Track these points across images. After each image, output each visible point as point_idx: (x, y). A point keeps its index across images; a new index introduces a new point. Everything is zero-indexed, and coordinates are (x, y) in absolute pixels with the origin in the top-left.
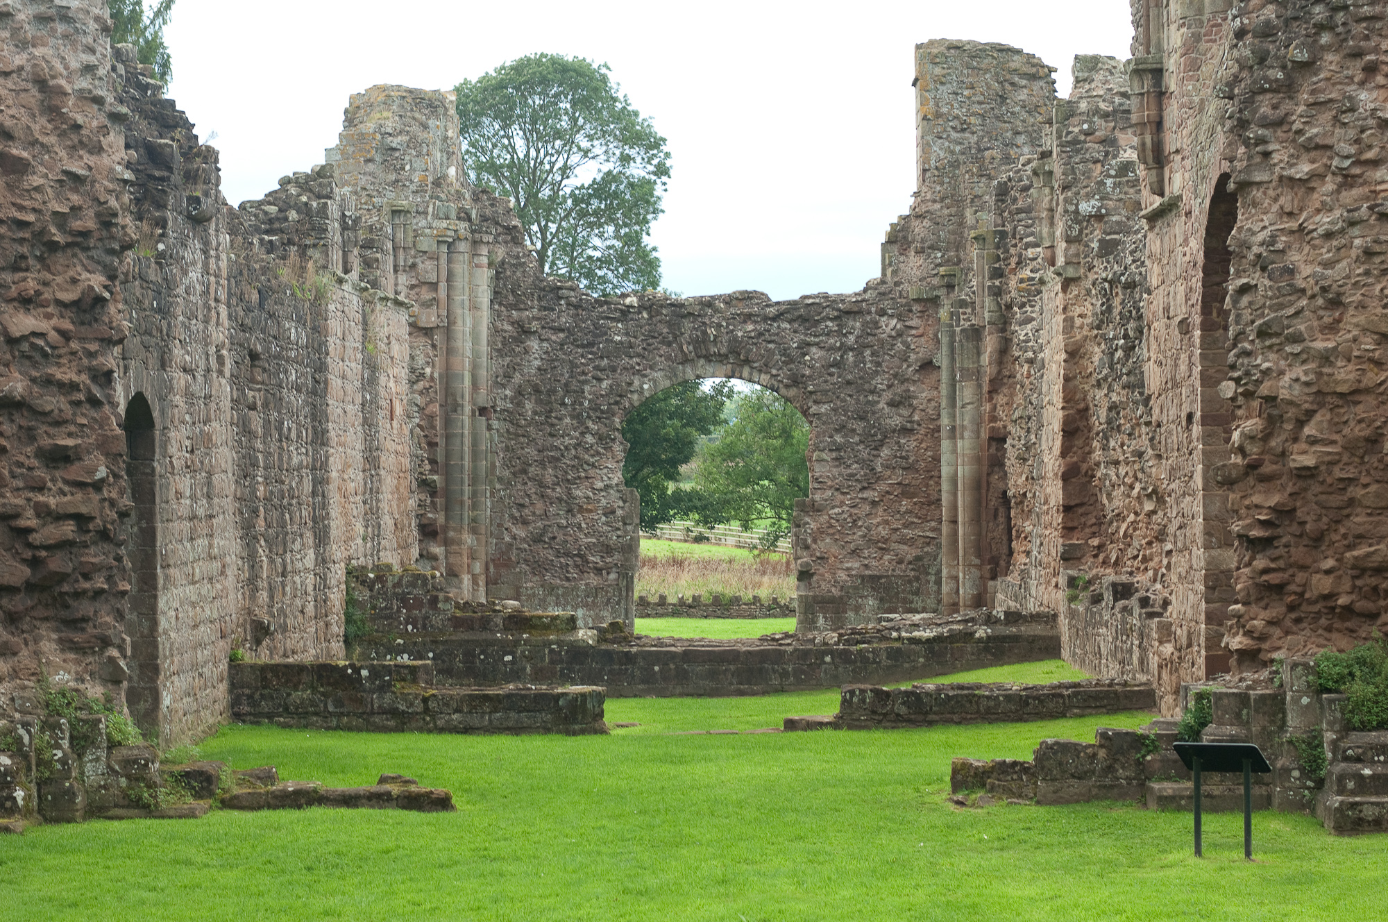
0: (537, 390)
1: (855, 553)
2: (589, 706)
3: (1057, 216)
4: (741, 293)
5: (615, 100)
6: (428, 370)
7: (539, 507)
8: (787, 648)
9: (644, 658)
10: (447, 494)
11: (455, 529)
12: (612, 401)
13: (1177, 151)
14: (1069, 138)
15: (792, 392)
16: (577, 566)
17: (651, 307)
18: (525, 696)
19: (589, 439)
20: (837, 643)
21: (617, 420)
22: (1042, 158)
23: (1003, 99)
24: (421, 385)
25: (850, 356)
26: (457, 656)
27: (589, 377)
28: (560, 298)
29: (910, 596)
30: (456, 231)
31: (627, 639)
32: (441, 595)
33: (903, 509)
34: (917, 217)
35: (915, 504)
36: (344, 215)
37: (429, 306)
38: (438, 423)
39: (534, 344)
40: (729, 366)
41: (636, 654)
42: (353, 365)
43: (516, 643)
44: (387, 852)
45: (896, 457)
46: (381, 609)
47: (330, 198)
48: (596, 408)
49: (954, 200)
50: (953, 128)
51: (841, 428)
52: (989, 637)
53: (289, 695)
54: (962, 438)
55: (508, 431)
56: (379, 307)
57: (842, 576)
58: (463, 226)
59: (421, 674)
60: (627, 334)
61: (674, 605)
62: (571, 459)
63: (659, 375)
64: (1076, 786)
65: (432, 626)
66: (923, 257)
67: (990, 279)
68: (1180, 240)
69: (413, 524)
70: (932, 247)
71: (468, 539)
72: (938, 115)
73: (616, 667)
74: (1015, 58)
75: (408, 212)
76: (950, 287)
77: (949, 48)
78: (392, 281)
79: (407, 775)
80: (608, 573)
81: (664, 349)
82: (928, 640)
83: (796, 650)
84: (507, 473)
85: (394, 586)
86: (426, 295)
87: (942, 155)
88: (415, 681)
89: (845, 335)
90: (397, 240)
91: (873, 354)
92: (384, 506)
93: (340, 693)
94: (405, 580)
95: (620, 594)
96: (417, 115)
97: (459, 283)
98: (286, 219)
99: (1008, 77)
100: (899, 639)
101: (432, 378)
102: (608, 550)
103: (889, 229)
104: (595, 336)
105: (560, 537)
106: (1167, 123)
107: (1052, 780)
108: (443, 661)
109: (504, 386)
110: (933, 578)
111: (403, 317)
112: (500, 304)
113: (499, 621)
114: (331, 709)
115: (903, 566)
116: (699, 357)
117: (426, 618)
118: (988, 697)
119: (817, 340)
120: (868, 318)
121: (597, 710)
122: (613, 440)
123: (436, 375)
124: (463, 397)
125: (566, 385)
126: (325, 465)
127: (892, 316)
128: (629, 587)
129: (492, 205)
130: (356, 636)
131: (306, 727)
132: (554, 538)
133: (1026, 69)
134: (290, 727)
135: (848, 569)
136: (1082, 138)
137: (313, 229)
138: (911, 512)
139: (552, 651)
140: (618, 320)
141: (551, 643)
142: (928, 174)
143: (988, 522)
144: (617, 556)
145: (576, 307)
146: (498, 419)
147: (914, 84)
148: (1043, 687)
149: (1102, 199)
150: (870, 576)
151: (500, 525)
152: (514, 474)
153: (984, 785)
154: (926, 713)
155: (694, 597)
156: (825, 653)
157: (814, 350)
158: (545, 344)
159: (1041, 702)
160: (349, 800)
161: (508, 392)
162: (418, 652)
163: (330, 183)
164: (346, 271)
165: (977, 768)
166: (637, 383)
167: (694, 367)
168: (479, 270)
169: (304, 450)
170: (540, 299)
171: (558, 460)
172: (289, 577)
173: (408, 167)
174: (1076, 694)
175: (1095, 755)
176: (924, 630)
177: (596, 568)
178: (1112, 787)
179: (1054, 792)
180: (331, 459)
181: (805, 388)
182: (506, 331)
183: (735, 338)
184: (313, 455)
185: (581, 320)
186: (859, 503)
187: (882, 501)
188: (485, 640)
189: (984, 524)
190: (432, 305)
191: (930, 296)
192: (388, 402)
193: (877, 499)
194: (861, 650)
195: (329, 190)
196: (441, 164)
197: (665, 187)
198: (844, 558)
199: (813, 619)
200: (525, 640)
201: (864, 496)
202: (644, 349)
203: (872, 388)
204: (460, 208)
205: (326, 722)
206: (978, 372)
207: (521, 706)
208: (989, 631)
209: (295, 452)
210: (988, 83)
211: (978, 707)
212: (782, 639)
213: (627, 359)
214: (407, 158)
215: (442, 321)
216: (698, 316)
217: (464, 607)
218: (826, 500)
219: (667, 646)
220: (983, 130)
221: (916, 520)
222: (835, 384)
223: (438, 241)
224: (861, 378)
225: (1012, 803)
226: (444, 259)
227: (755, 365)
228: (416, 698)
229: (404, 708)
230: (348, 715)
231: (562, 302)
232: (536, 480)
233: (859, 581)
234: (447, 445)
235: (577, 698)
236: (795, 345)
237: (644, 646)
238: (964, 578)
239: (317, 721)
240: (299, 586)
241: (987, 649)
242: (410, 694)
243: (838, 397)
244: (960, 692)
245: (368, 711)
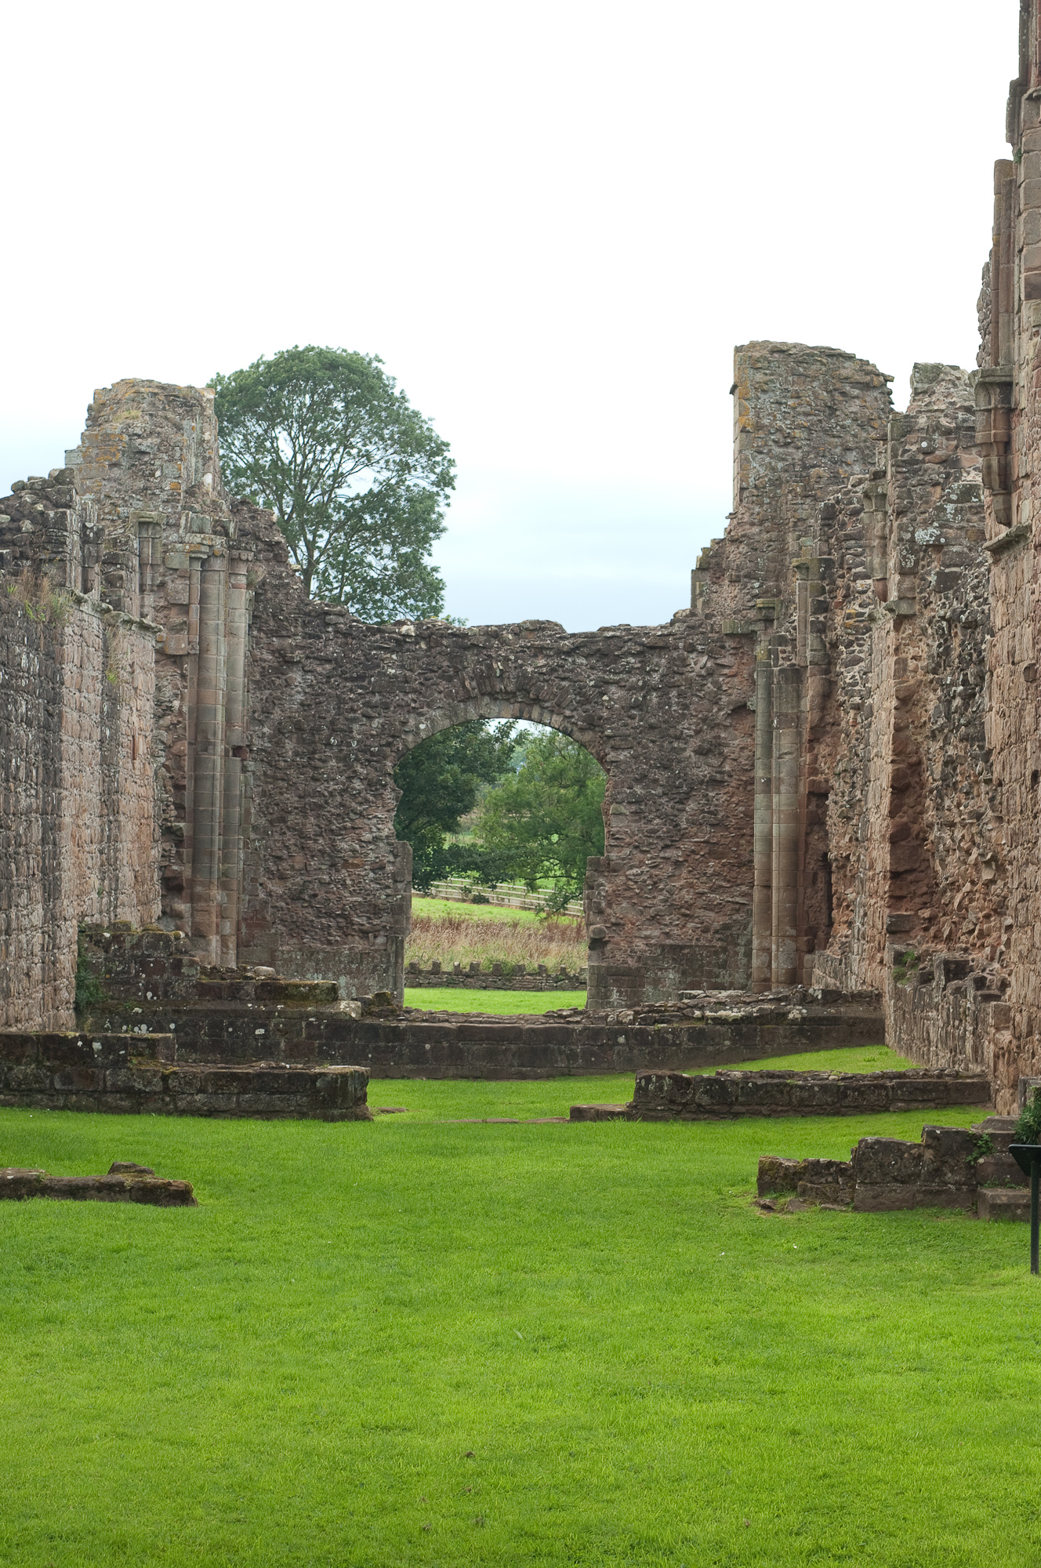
0: (299, 728)
1: (655, 919)
2: (351, 1088)
3: (891, 545)
4: (533, 623)
5: (392, 397)
6: (176, 704)
7: (299, 860)
8: (576, 1027)
9: (413, 1035)
10: (195, 843)
11: (202, 884)
12: (383, 742)
13: (1027, 476)
14: (906, 457)
15: (588, 736)
16: (340, 928)
17: (429, 636)
18: (277, 1076)
19: (357, 784)
20: (632, 1022)
21: (389, 764)
22: (874, 479)
23: (832, 410)
24: (168, 720)
25: (654, 697)
26: (202, 1028)
27: (358, 714)
28: (328, 625)
29: (716, 970)
30: (211, 547)
31: (394, 1013)
32: (186, 959)
33: (710, 871)
34: (733, 541)
35: (724, 865)
36: (84, 526)
37: (178, 631)
38: (186, 763)
39: (297, 676)
40: (517, 705)
41: (405, 1029)
42: (92, 696)
43: (269, 1015)
44: (118, 1251)
45: (703, 811)
46: (118, 973)
47: (69, 507)
48: (365, 750)
49: (775, 523)
50: (774, 441)
51: (642, 778)
52: (803, 1018)
53: (10, 1069)
54: (778, 792)
55: (265, 774)
56: (121, 631)
57: (640, 945)
58: (219, 542)
59: (161, 1048)
60: (402, 667)
61: (449, 974)
62: (336, 807)
63: (438, 713)
64: (899, 1191)
65: (174, 994)
66: (738, 586)
67: (814, 613)
68: (1028, 575)
69: (156, 877)
70: (748, 576)
71: (217, 895)
72: (759, 427)
73: (382, 1044)
74: (847, 364)
75: (157, 524)
76: (768, 621)
77: (772, 352)
78: (137, 602)
79: (143, 1163)
80: (375, 937)
81: (444, 685)
82: (735, 1021)
83: (585, 1029)
84: (263, 821)
85: (133, 948)
86: (176, 618)
87: (762, 472)
88: (153, 1056)
89: (648, 673)
90: (144, 556)
91: (679, 696)
92: (124, 856)
93: (68, 1068)
94: (145, 941)
95: (389, 961)
96: (170, 415)
97: (213, 605)
98: (19, 530)
99: (838, 385)
100: (703, 1018)
101: (180, 712)
102: (375, 910)
103: (700, 554)
104: (366, 668)
105: (322, 895)
106: (1016, 445)
107: (871, 1183)
108: (187, 1034)
109: (261, 723)
110: (743, 950)
111: (150, 643)
112: (260, 630)
113: (251, 990)
114: (58, 1086)
115: (709, 936)
116: (483, 694)
117: (168, 984)
118: (802, 1088)
119: (617, 678)
120: (675, 654)
121: (359, 1094)
122: (384, 786)
123: (185, 709)
124: (215, 734)
125: (332, 723)
126: (57, 809)
127: (702, 653)
128: (399, 953)
129: (253, 518)
130: (89, 1003)
131: (29, 1105)
132: (315, 896)
133: (858, 377)
134: (12, 1105)
135: (646, 937)
136: (921, 457)
137: (49, 542)
138: (719, 874)
139: (310, 1024)
140: (393, 652)
141: (309, 1015)
142: (746, 494)
143: (805, 889)
144: (385, 917)
145: (346, 635)
146: (255, 760)
147: (732, 392)
148: (864, 1077)
149: (941, 527)
150: (671, 945)
151: (254, 880)
152: (271, 822)
153: (794, 1188)
154: (731, 1104)
155: (472, 965)
156: (619, 1033)
157: (613, 689)
158: (309, 676)
159: (861, 1093)
160: (75, 1191)
161: (266, 730)
162: (158, 1022)
163: (70, 490)
164: (86, 590)
165: (787, 1168)
166: (412, 722)
167: (477, 706)
168: (237, 591)
169: (33, 792)
170: (304, 625)
171: (321, 807)
172: (14, 936)
173: (158, 474)
174: (901, 1086)
175: (920, 1156)
176: (731, 1009)
177: (362, 931)
178: (939, 1193)
179: (874, 1197)
180: (64, 803)
181: (603, 732)
182: (265, 661)
183: (525, 673)
184: (44, 797)
185: (350, 650)
186: (660, 863)
187: (686, 861)
188: (235, 1011)
189: (801, 890)
190: (182, 630)
191: (745, 631)
192: (131, 738)
193: (681, 859)
194: (659, 1030)
195: (68, 498)
196: (196, 471)
197: (449, 501)
198: (643, 924)
199: (606, 993)
200: (279, 1012)
201: (666, 855)
202: (421, 684)
203: (678, 733)
204: (217, 521)
205: (52, 1101)
206: (798, 718)
207: (273, 1087)
208: (804, 1011)
209: (23, 794)
210: (816, 392)
211: (790, 1098)
212: (570, 1016)
213: (401, 695)
214: (158, 463)
215: (193, 648)
216: (484, 648)
217: (212, 972)
218: (623, 859)
219: (439, 1021)
220: (809, 445)
221: (724, 884)
222: (636, 728)
223: (191, 558)
224: (665, 722)
225: (826, 1208)
226: (196, 578)
227: (547, 704)
228: (155, 1076)
229: (141, 1086)
230: (77, 1093)
231: (330, 629)
232: (295, 830)
233: (659, 951)
234: (196, 788)
235: (337, 1079)
236: (592, 683)
237: (414, 1021)
238: (778, 950)
239: (42, 1100)
240: (25, 946)
241: (801, 1032)
242: (148, 1071)
243: (639, 743)
244: (769, 1081)
245: (100, 1089)
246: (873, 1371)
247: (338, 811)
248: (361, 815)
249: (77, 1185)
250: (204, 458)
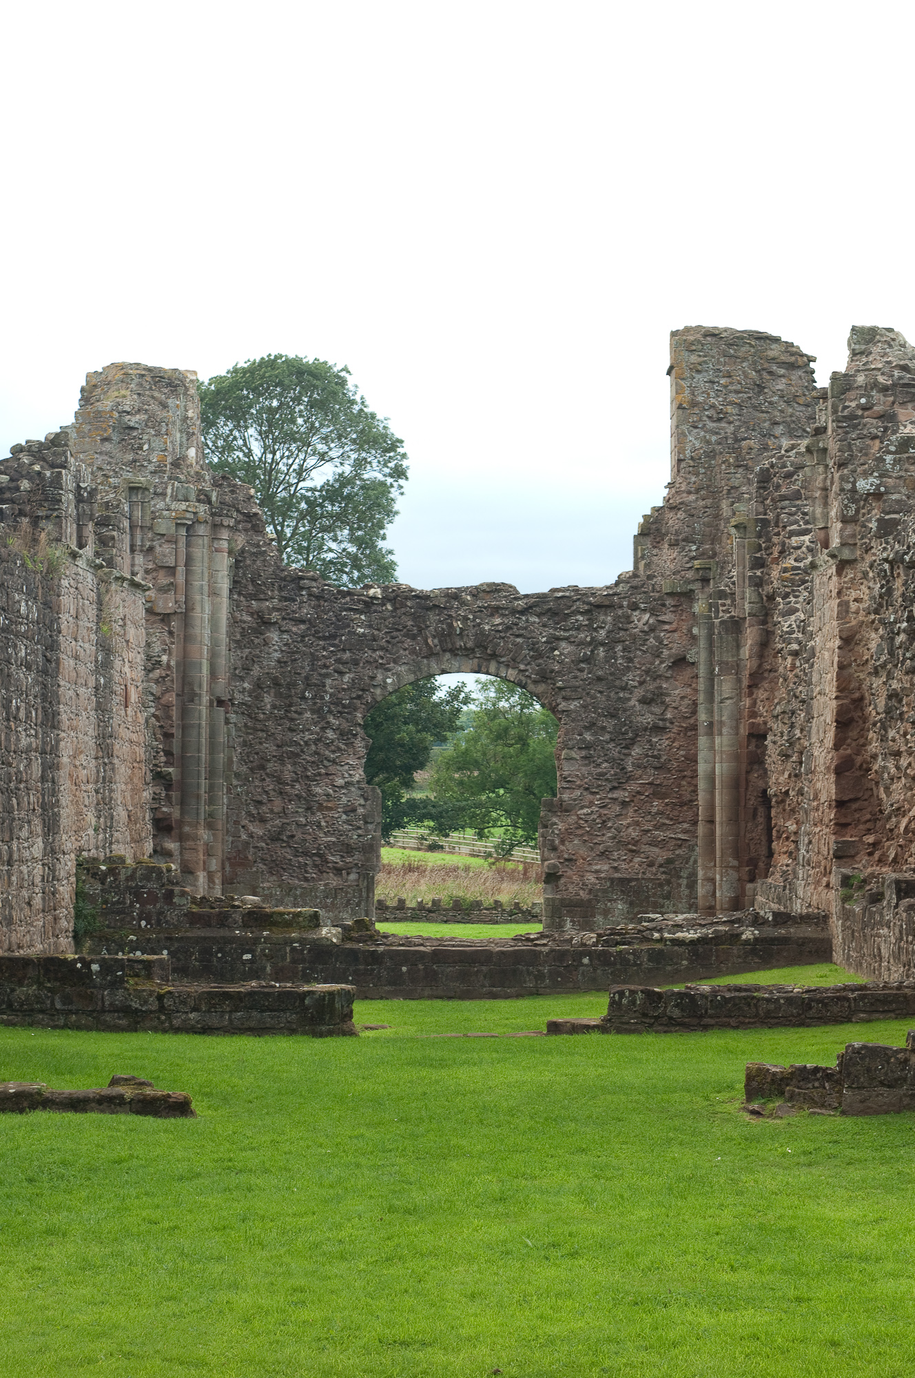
0: (276, 683)
1: (604, 855)
2: (338, 1005)
3: (832, 495)
4: (489, 585)
5: (353, 402)
6: (165, 658)
7: (278, 804)
8: (543, 949)
9: (391, 959)
10: (183, 787)
11: (190, 824)
12: (354, 695)
14: (846, 413)
15: (541, 688)
16: (316, 866)
17: (395, 598)
18: (268, 994)
19: (330, 734)
20: (596, 944)
21: (359, 715)
22: (816, 434)
23: (760, 388)
24: (157, 673)
25: (601, 652)
26: (193, 954)
27: (330, 670)
28: (302, 588)
29: (661, 900)
30: (195, 513)
31: (374, 937)
32: (177, 889)
33: (654, 810)
34: (672, 508)
35: (667, 805)
36: (79, 487)
37: (166, 592)
38: (174, 713)
39: (274, 636)
40: (476, 661)
41: (383, 953)
42: (87, 646)
43: (256, 941)
44: (119, 1162)
45: (647, 756)
46: (113, 904)
47: (65, 468)
48: (337, 702)
49: (709, 491)
50: (709, 417)
51: (591, 726)
52: (756, 939)
53: (13, 990)
54: (720, 734)
55: (246, 725)
56: (114, 587)
57: (591, 878)
58: (202, 509)
59: (156, 970)
60: (370, 626)
61: (413, 909)
62: (311, 755)
63: (403, 669)
64: (886, 1095)
65: (167, 922)
66: (677, 549)
67: (751, 569)
69: (147, 817)
70: (686, 540)
71: (204, 834)
72: (694, 404)
73: (362, 967)
74: (773, 346)
75: (147, 489)
76: (705, 581)
77: (705, 336)
78: (128, 561)
79: (142, 1077)
80: (348, 874)
81: (408, 643)
82: (692, 942)
83: (552, 951)
84: (244, 769)
85: (127, 879)
86: (164, 580)
87: (698, 445)
88: (149, 977)
89: (595, 630)
90: (134, 518)
91: (624, 650)
92: (117, 796)
93: (68, 989)
94: (139, 873)
95: (361, 896)
96: (156, 394)
97: (198, 568)
98: (17, 489)
99: (766, 365)
100: (662, 940)
101: (169, 667)
102: (348, 849)
103: (642, 520)
104: (338, 628)
105: (299, 836)
107: (858, 1088)
108: (179, 959)
109: (242, 679)
110: (684, 882)
111: (140, 601)
112: (240, 594)
113: (238, 918)
114: (58, 1006)
115: (654, 869)
116: (444, 651)
117: (160, 913)
118: (768, 1000)
119: (567, 634)
120: (620, 612)
121: (346, 1010)
122: (355, 735)
123: (173, 663)
124: (200, 686)
125: (307, 678)
126: (55, 750)
127: (644, 610)
128: (370, 889)
129: (232, 492)
130: (86, 932)
131: (31, 1025)
132: (293, 836)
133: (783, 358)
134: (14, 1025)
135: (597, 872)
136: (860, 413)
137: (46, 500)
138: (662, 813)
139: (293, 949)
140: (361, 613)
141: (293, 941)
142: (683, 465)
143: (746, 823)
144: (357, 856)
145: (318, 598)
146: (236, 713)
147: (669, 373)
148: (827, 990)
149: (881, 476)
150: (620, 878)
151: (237, 823)
152: (252, 769)
153: (782, 1093)
154: (701, 1016)
155: (434, 901)
156: (583, 954)
157: (563, 644)
158: (285, 636)
159: (825, 1005)
160: (76, 1104)
161: (246, 685)
162: (152, 949)
163: (65, 452)
164: (81, 546)
165: (774, 1074)
166: (380, 677)
168: (219, 555)
169: (33, 732)
170: (281, 589)
171: (297, 755)
172: (16, 867)
173: (146, 447)
174: (862, 997)
175: (906, 1060)
176: (688, 931)
177: (335, 868)
179: (861, 1102)
180: (62, 744)
181: (554, 684)
182: (245, 622)
183: (482, 631)
184: (43, 738)
185: (322, 611)
186: (608, 803)
187: (632, 801)
188: (223, 938)
189: (743, 824)
190: (169, 590)
191: (684, 590)
192: (123, 687)
193: (627, 800)
194: (621, 952)
195: (63, 459)
196: (181, 445)
197: (402, 490)
198: (593, 860)
199: (560, 923)
200: (265, 938)
201: (614, 796)
202: (387, 641)
203: (624, 684)
204: (200, 490)
205: (53, 1020)
206: (738, 665)
207: (264, 1005)
208: (756, 932)
209: (23, 733)
210: (745, 372)
211: (757, 1010)
212: (537, 939)
213: (370, 652)
214: (145, 437)
215: (180, 607)
216: (444, 608)
217: (201, 902)
218: (575, 800)
219: (415, 945)
220: (740, 420)
221: (667, 822)
222: (585, 680)
223: (177, 524)
224: (612, 674)
225: (814, 1113)
226: (182, 543)
227: (503, 659)
228: (151, 995)
229: (138, 1006)
230: (76, 1013)
231: (304, 593)
232: (274, 777)
233: (608, 884)
234: (183, 736)
235: (324, 996)
236: (544, 639)
237: (391, 945)
238: (722, 880)
239: (43, 1019)
240: (26, 877)
241: (753, 952)
242: (144, 990)
243: (588, 694)
244: (737, 994)
245: (98, 1008)
246: (895, 1275)
247: (313, 759)
248: (334, 762)
249: (78, 1098)
250: (188, 433)
